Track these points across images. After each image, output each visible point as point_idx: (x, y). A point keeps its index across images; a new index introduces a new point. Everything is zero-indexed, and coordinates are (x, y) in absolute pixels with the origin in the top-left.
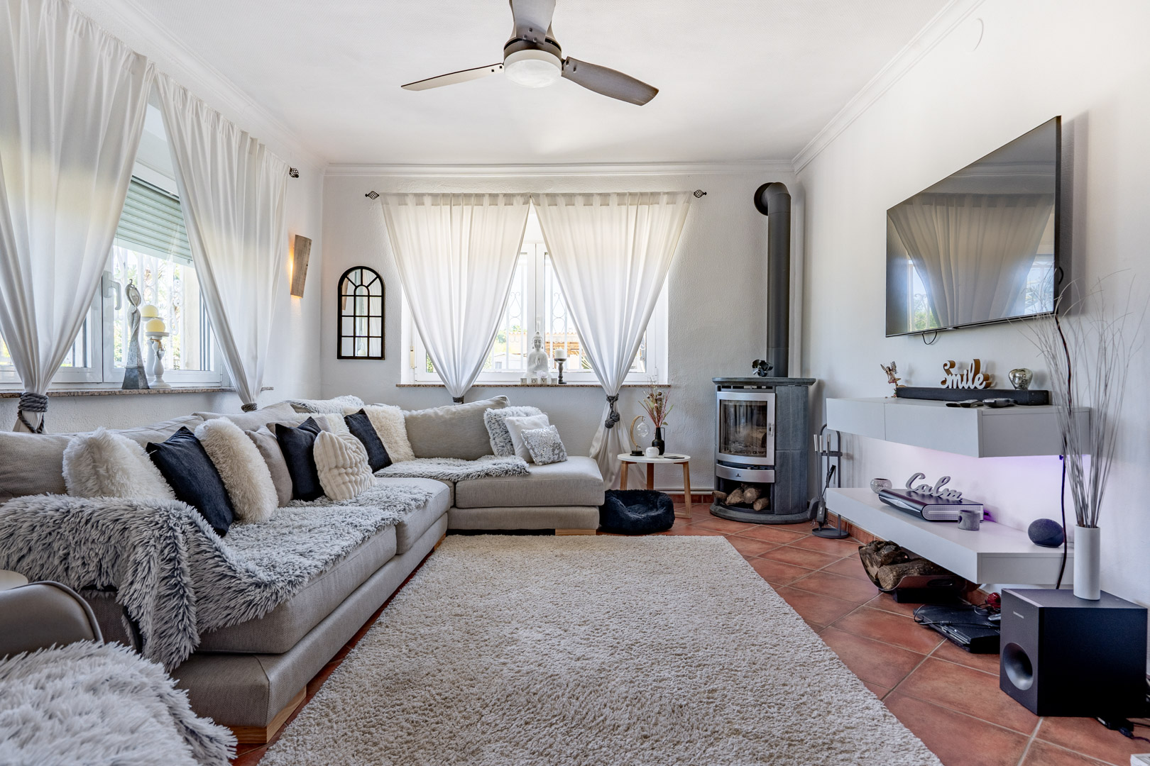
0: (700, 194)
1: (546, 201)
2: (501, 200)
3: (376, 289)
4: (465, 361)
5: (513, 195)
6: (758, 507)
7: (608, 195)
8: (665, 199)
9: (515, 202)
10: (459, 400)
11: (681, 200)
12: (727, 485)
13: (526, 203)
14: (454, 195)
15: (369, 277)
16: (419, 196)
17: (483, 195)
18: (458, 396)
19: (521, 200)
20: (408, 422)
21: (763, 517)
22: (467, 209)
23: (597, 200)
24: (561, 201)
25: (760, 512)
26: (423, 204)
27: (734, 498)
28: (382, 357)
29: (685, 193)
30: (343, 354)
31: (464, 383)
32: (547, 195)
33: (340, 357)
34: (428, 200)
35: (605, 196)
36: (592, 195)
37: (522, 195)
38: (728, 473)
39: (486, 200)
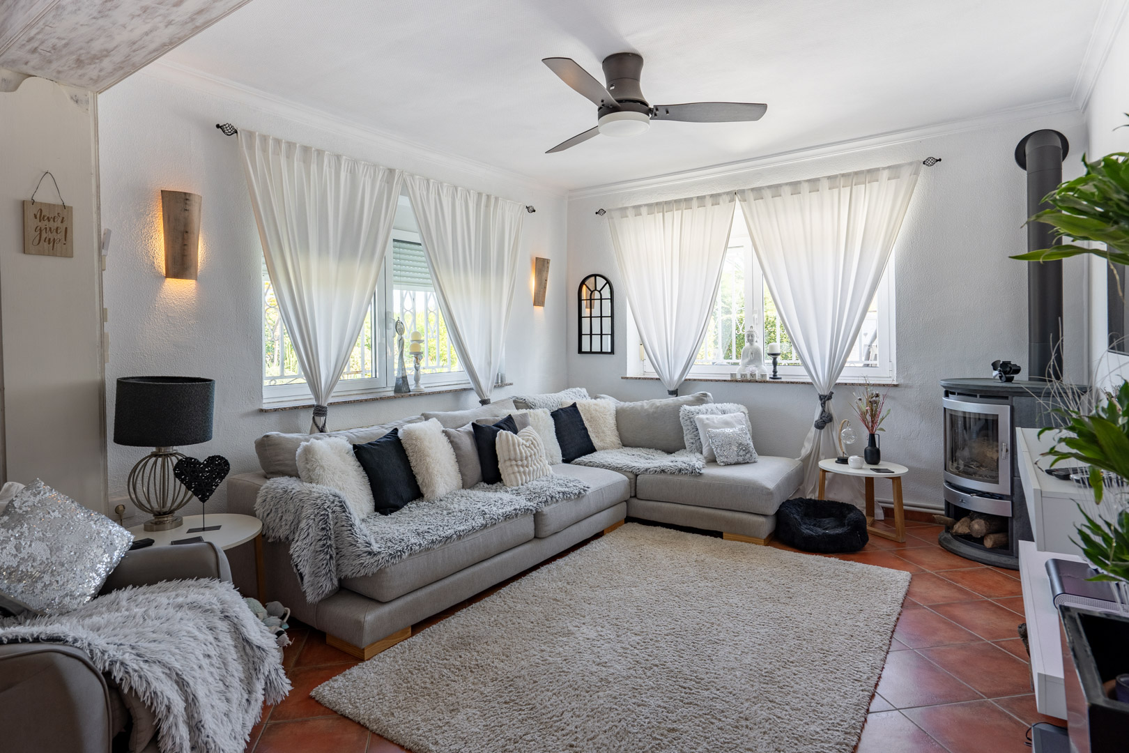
0: (932, 161)
1: (751, 196)
2: (709, 201)
3: (606, 293)
4: (676, 356)
5: (719, 195)
6: (988, 543)
7: (818, 180)
8: (885, 174)
9: (721, 202)
10: (674, 393)
11: (906, 174)
12: (957, 512)
13: (732, 200)
14: (666, 203)
15: (601, 282)
16: (637, 208)
17: (691, 199)
18: (672, 389)
19: (727, 198)
20: (619, 414)
21: (994, 558)
22: (677, 214)
23: (806, 187)
24: (768, 193)
25: (992, 550)
26: (641, 214)
27: (960, 527)
28: (612, 352)
29: (911, 164)
30: (583, 349)
31: (676, 377)
32: (752, 190)
33: (580, 351)
34: (644, 210)
35: (814, 182)
36: (799, 182)
37: (728, 193)
38: (956, 497)
39: (695, 203)
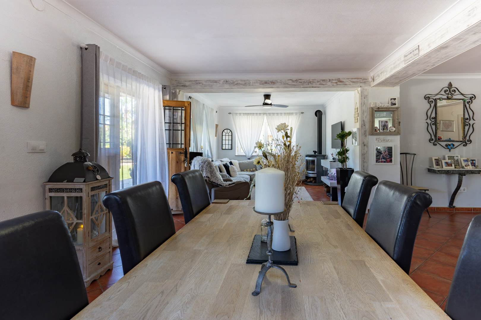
0: (302, 113)
1: (268, 115)
2: (258, 114)
3: (230, 134)
4: (250, 150)
5: (261, 113)
6: (313, 182)
7: (282, 113)
8: (295, 114)
9: (261, 115)
10: (249, 159)
11: (298, 114)
12: (307, 177)
13: (264, 115)
14: (248, 113)
15: (229, 131)
16: (240, 113)
17: (254, 113)
18: (249, 158)
19: (263, 114)
20: (239, 164)
21: (314, 184)
22: (251, 116)
23: (280, 114)
24: (272, 114)
25: (313, 183)
26: (241, 115)
27: (309, 180)
28: (232, 149)
29: (299, 113)
30: (223, 148)
31: (250, 155)
32: (268, 113)
33: (222, 149)
34: (242, 114)
35: (281, 113)
36: (278, 113)
37: (263, 113)
38: (308, 175)
39: (255, 114)
